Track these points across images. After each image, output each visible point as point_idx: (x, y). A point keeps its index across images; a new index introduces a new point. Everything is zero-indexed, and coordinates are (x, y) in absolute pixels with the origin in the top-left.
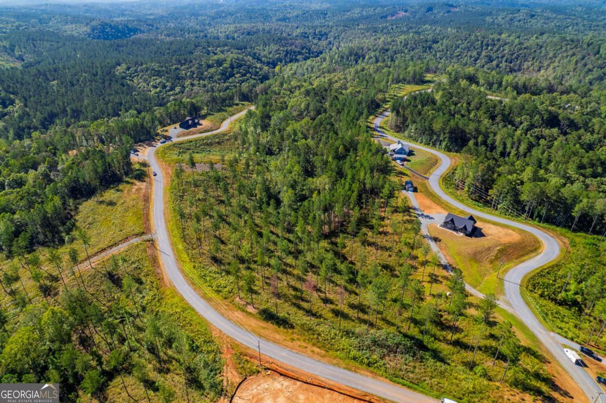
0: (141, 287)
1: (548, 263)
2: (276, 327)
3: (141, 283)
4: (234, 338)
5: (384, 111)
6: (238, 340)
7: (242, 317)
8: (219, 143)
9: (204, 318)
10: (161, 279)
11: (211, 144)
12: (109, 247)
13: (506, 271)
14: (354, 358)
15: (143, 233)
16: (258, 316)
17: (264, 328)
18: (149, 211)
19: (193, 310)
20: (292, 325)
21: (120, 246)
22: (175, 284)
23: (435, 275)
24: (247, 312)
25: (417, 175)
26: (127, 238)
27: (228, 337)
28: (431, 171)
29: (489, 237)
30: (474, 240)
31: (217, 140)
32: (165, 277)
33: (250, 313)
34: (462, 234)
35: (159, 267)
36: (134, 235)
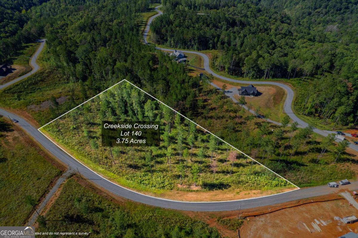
0: (104, 213)
1: (294, 98)
2: (221, 191)
3: (101, 210)
4: (206, 211)
5: (143, 32)
6: (210, 211)
7: (195, 196)
8: (42, 80)
9: (173, 210)
10: (113, 199)
11: (36, 83)
12: (42, 196)
13: (283, 108)
14: (276, 186)
15: (61, 172)
16: (204, 190)
17: (216, 195)
18: (44, 152)
19: (160, 208)
20: (228, 185)
21: (51, 191)
22: (127, 198)
23: (259, 123)
24: (194, 191)
25: (199, 69)
26: (52, 182)
27: (202, 212)
28: (202, 64)
29: (264, 93)
30: (260, 97)
31: (39, 79)
32: (114, 196)
33: (197, 191)
34: (252, 96)
35: (101, 191)
36: (55, 177)
